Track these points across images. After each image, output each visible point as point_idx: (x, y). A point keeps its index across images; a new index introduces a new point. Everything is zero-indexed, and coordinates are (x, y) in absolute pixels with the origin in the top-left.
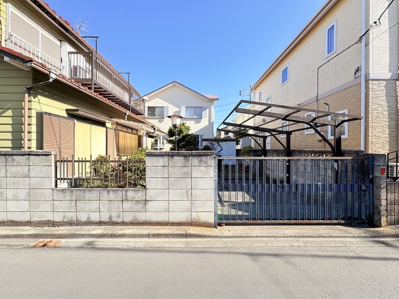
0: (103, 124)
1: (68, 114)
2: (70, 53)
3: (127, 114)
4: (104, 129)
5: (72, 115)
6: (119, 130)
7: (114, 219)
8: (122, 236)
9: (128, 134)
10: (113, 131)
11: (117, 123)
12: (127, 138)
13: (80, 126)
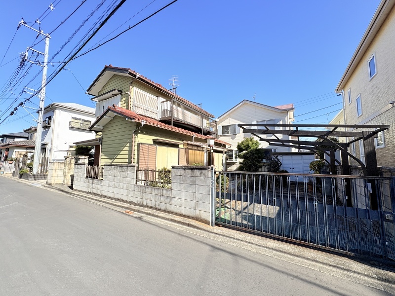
0: (176, 146)
1: (154, 142)
2: (162, 102)
3: (194, 136)
4: (177, 149)
5: (156, 142)
6: (189, 149)
7: (157, 207)
8: (157, 216)
9: (198, 152)
10: (184, 150)
11: (188, 144)
12: (196, 155)
13: (160, 149)
